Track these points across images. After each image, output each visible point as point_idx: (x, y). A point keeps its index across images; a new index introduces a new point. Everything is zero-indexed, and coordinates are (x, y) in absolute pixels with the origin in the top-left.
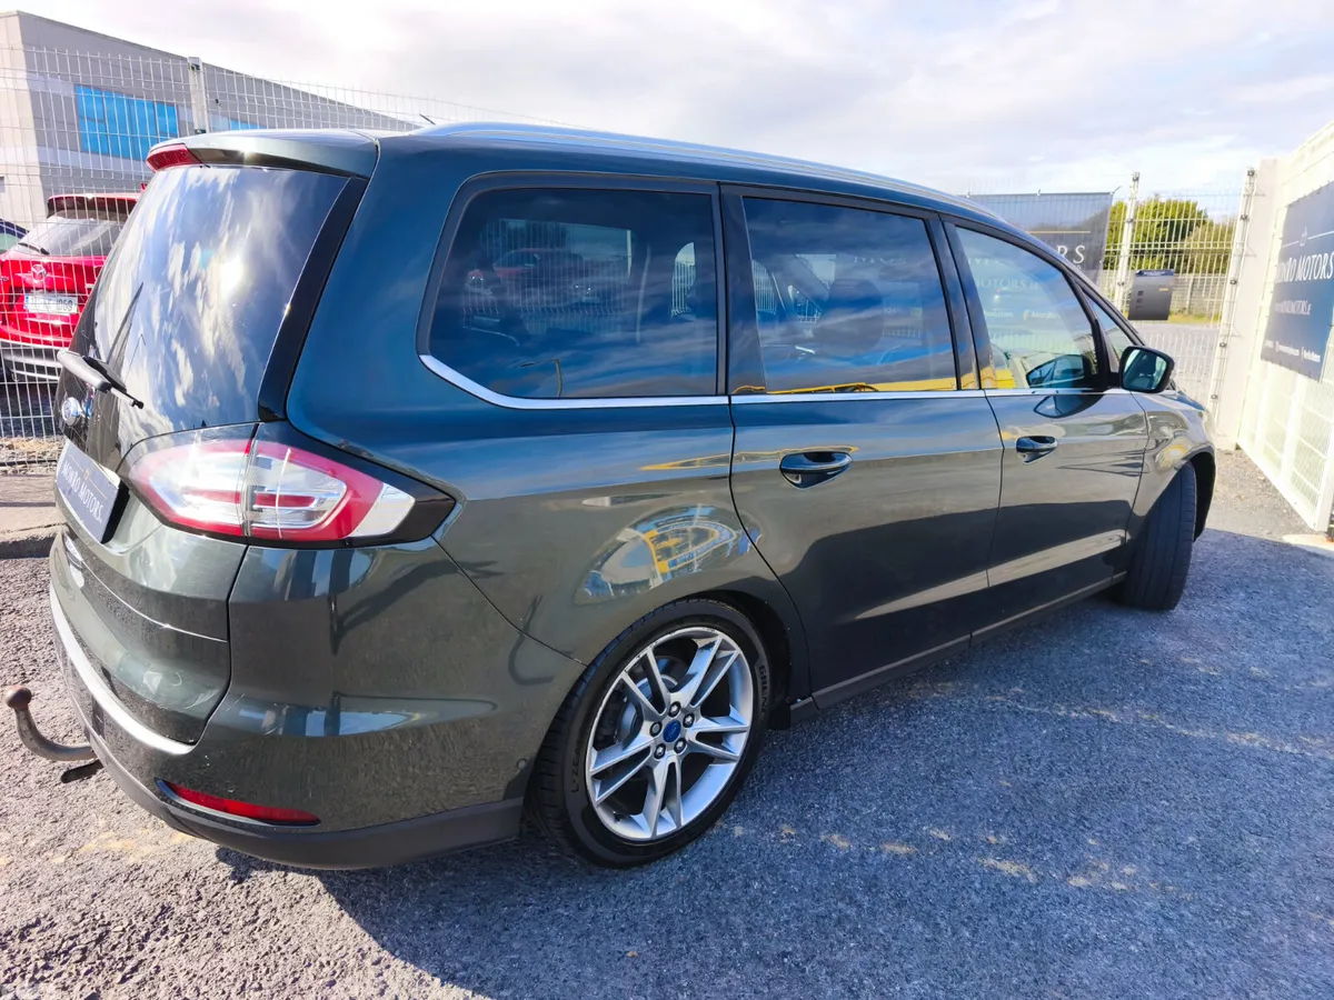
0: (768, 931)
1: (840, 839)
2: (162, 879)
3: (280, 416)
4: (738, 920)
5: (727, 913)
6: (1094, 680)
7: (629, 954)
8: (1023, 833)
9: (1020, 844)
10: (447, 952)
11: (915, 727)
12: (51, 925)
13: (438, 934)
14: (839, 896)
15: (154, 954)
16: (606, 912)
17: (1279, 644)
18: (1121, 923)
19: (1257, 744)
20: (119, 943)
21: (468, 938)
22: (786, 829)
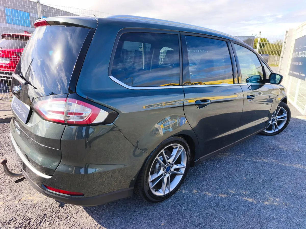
0: (195, 217)
1: (209, 193)
2: (43, 207)
3: (74, 92)
4: (187, 215)
5: (184, 213)
6: (260, 152)
7: (162, 224)
8: (251, 191)
9: (251, 194)
10: (117, 225)
11: (221, 164)
12: (16, 220)
13: (114, 220)
14: (210, 208)
15: (43, 227)
16: (155, 213)
17: (301, 142)
18: (278, 213)
19: (300, 167)
20: (34, 224)
21: (122, 221)
22: (195, 191)
